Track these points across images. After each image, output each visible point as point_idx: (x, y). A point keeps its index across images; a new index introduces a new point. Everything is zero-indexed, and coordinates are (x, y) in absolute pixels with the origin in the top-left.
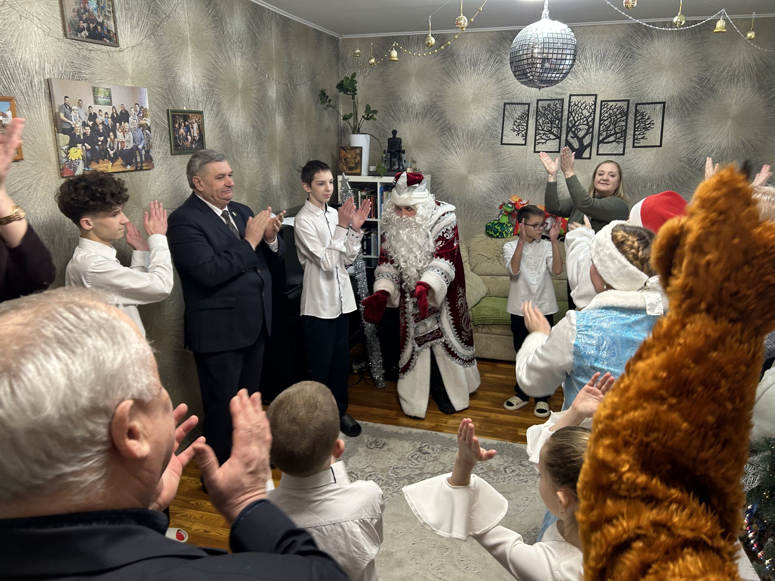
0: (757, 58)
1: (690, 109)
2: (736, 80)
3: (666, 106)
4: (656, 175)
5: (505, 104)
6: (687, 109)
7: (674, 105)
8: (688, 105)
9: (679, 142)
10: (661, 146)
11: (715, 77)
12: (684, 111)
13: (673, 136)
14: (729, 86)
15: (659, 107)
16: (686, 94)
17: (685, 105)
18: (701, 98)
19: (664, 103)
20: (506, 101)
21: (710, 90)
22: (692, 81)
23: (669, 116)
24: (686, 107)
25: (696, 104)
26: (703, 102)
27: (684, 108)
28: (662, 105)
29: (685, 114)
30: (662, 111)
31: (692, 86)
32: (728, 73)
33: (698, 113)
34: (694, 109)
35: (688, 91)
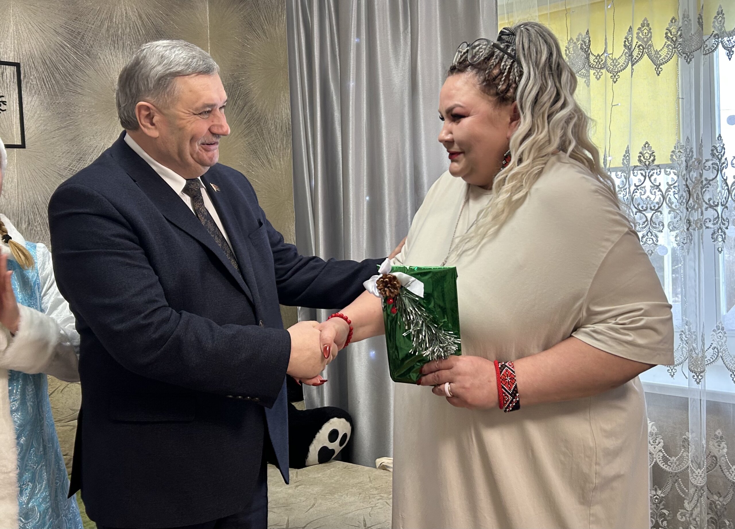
0: (144, 16)
1: (62, 82)
2: (121, 43)
3: (22, 72)
4: (22, 203)
6: (57, 82)
7: (34, 73)
8: (57, 75)
9: (53, 140)
10: (23, 146)
11: (90, 34)
12: (52, 85)
13: (42, 128)
14: (113, 53)
15: (10, 71)
16: (52, 55)
17: (53, 75)
18: (76, 66)
19: (17, 65)
21: (88, 55)
22: (57, 33)
23: (30, 90)
24: (55, 78)
25: (70, 75)
26: (80, 74)
27: (53, 80)
28: (14, 69)
29: (54, 91)
30: (16, 80)
31: (58, 41)
32: (108, 30)
33: (76, 92)
34: (67, 84)
35: (54, 51)
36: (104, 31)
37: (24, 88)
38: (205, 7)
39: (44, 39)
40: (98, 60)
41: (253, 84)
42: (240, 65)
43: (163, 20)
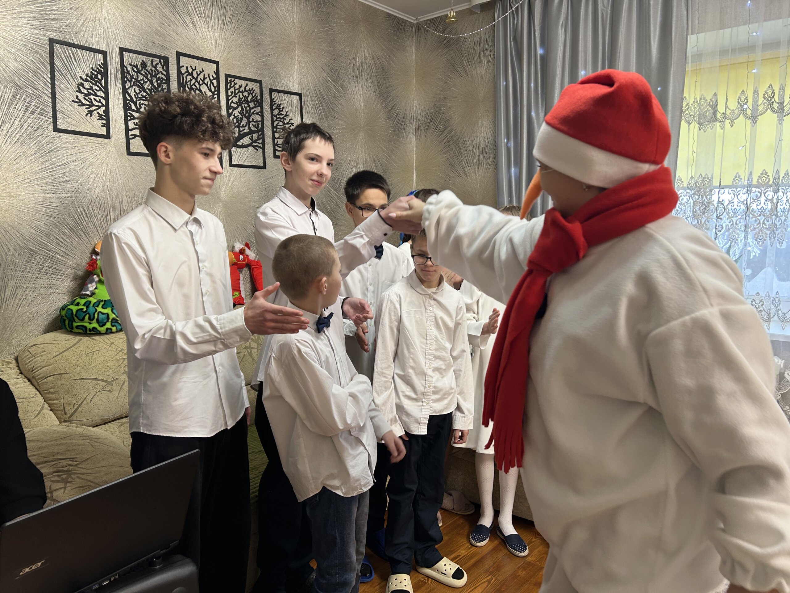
0: (375, 57)
1: (326, 109)
2: (361, 78)
3: (303, 101)
5: (52, 42)
6: (324, 109)
7: (310, 100)
8: (324, 104)
12: (321, 111)
14: (356, 86)
15: (296, 98)
16: (320, 88)
17: (321, 103)
18: (335, 97)
19: (300, 95)
20: (55, 36)
21: (342, 88)
22: (324, 70)
23: (308, 115)
24: (322, 106)
25: (331, 103)
26: (337, 103)
27: (321, 107)
28: (298, 97)
29: (322, 116)
30: (299, 107)
31: (324, 77)
32: (354, 69)
33: (334, 117)
34: (329, 110)
35: (322, 84)
36: (351, 68)
37: (304, 113)
38: (412, 50)
39: (316, 75)
40: (348, 92)
41: (454, 113)
42: (442, 97)
43: (386, 60)
